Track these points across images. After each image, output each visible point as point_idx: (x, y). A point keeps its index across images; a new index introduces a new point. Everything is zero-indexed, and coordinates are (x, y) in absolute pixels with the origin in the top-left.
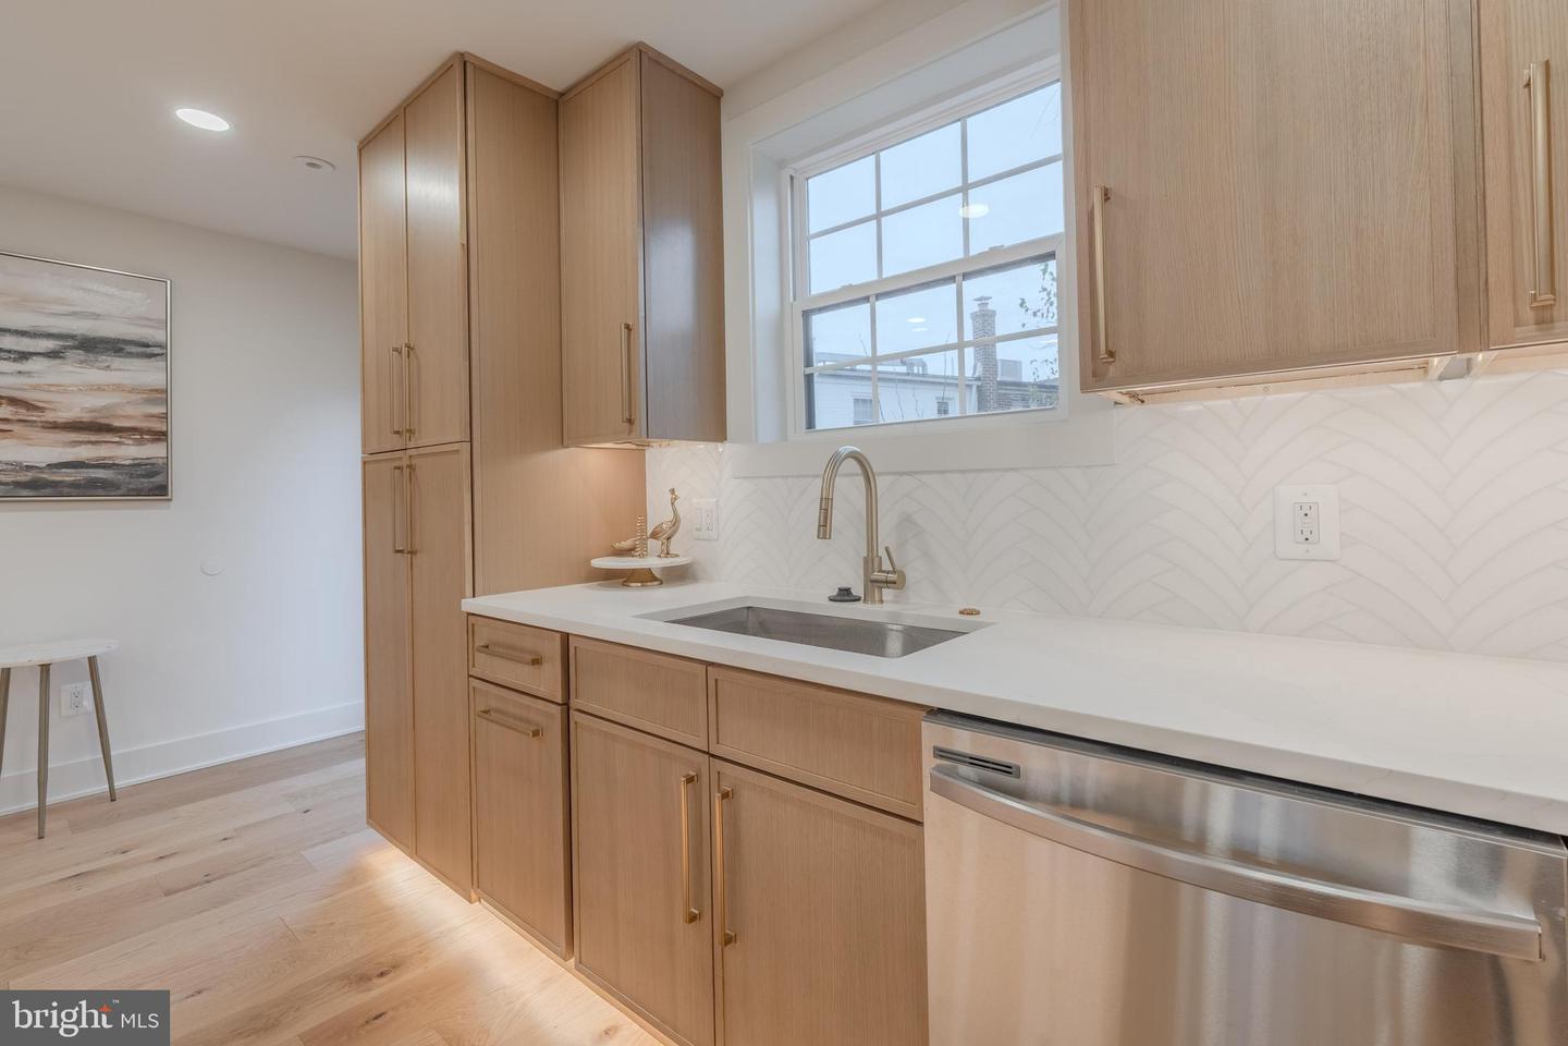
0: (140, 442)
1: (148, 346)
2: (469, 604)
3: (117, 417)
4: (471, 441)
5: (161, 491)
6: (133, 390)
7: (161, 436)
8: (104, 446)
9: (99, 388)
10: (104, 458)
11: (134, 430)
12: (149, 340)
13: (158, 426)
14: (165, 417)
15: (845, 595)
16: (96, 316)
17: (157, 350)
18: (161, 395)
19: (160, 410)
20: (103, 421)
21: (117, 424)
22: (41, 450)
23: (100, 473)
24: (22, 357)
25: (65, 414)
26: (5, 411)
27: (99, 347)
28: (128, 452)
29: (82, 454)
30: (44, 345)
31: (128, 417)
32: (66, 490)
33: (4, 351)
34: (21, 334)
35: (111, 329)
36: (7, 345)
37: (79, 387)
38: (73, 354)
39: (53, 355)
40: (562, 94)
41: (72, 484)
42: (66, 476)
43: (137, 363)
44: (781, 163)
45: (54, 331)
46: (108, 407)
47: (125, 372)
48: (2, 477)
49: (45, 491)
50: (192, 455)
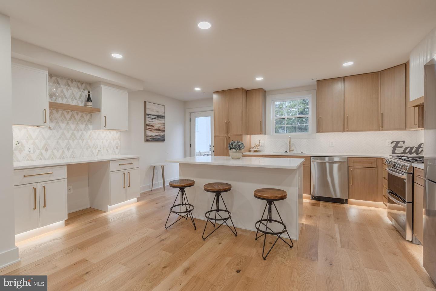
0: (162, 132)
1: (163, 116)
4: (243, 134)
5: (164, 140)
6: (162, 124)
7: (164, 131)
8: (159, 133)
9: (159, 123)
10: (159, 135)
11: (162, 130)
13: (164, 129)
14: (164, 128)
15: (286, 152)
16: (158, 112)
17: (164, 117)
18: (164, 124)
19: (164, 127)
21: (160, 129)
22: (154, 134)
23: (159, 137)
24: (153, 119)
25: (156, 128)
26: (151, 127)
27: (159, 117)
28: (161, 134)
29: (157, 134)
30: (154, 117)
31: (161, 128)
32: (156, 140)
33: (151, 118)
34: (152, 115)
35: (160, 114)
36: (151, 117)
37: (157, 123)
38: (157, 118)
39: (155, 118)
40: (248, 90)
41: (157, 139)
42: (156, 138)
43: (162, 119)
44: (272, 101)
45: (155, 115)
46: (160, 126)
47: (161, 121)
48: (150, 138)
49: (155, 140)
50: (167, 134)
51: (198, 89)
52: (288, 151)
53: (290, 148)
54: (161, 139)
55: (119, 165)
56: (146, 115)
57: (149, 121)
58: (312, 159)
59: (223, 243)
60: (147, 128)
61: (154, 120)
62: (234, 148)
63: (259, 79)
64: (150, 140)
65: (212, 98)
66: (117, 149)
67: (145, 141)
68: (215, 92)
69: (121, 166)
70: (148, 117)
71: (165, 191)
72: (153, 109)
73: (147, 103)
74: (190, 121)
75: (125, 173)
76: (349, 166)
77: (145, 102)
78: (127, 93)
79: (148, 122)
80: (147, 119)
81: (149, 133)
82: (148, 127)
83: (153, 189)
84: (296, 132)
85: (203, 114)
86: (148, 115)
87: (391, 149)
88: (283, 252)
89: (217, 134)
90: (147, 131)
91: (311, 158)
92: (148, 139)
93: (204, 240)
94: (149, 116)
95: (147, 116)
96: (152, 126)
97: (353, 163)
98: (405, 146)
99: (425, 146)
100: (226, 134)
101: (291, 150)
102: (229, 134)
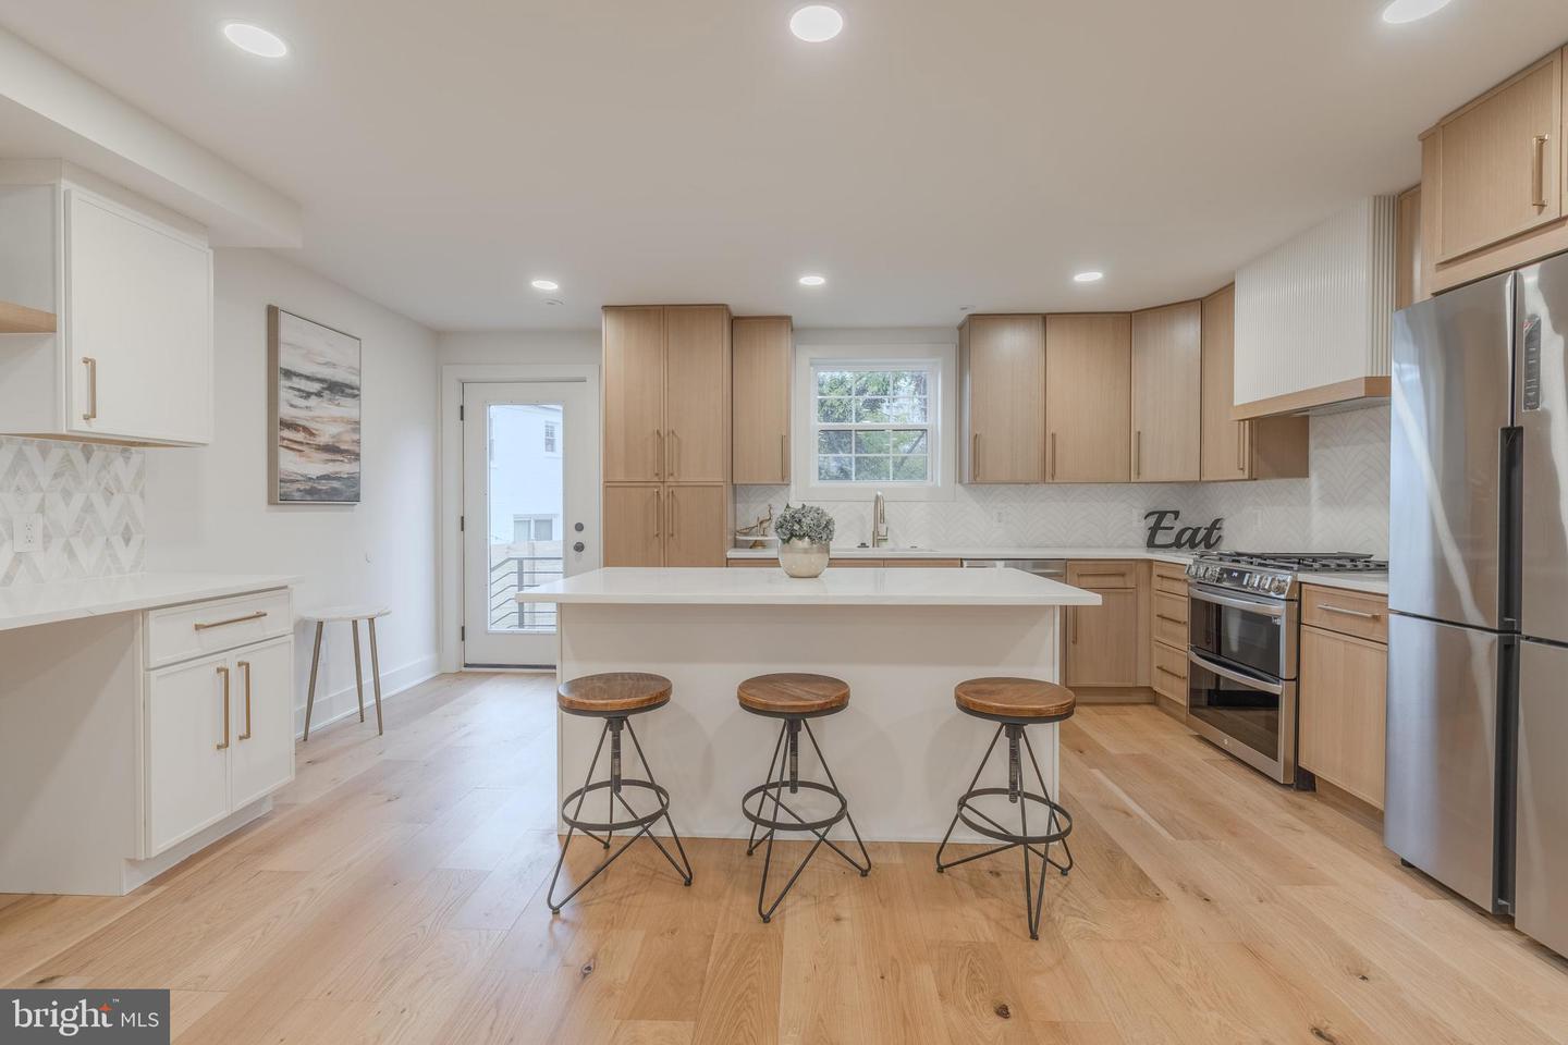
0: (350, 461)
1: (352, 388)
3: (341, 441)
5: (356, 498)
6: (349, 422)
7: (357, 456)
8: (338, 463)
9: (334, 420)
10: (337, 473)
11: (347, 451)
12: (353, 384)
13: (356, 449)
14: (358, 442)
16: (334, 366)
17: (356, 392)
18: (356, 426)
19: (356, 437)
20: (337, 445)
21: (343, 447)
22: (314, 467)
23: (336, 484)
24: (308, 395)
25: (323, 440)
26: (300, 436)
27: (336, 388)
28: (345, 468)
29: (330, 469)
30: (316, 387)
31: (346, 442)
32: (323, 496)
33: (299, 390)
34: (308, 378)
35: (340, 376)
36: (303, 388)
37: (326, 416)
38: (326, 394)
39: (319, 394)
40: (735, 318)
41: (326, 492)
42: (324, 486)
43: (349, 401)
44: (814, 363)
45: (319, 376)
46: (339, 434)
47: (345, 408)
48: (298, 486)
49: (316, 497)
50: (367, 469)
51: (546, 285)
52: (869, 543)
53: (876, 533)
54: (340, 493)
55: (198, 627)
56: (276, 373)
57: (292, 406)
59: (845, 914)
60: (284, 439)
61: (313, 401)
62: (801, 537)
63: (812, 281)
64: (297, 495)
65: (595, 334)
66: (127, 541)
67: (271, 502)
68: (607, 308)
69: (205, 634)
70: (289, 384)
71: (381, 734)
72: (306, 350)
73: (284, 319)
74: (462, 419)
75: (227, 671)
77: (273, 313)
78: (211, 252)
79: (285, 412)
80: (284, 395)
81: (290, 463)
82: (287, 433)
83: (311, 729)
84: (888, 477)
85: (530, 392)
86: (289, 374)
87: (1144, 535)
88: (1059, 896)
89: (620, 476)
90: (283, 452)
91: (965, 563)
92: (283, 493)
93: (766, 919)
94: (295, 379)
95: (283, 382)
96: (306, 429)
98: (1178, 526)
99: (1225, 525)
100: (656, 479)
101: (878, 540)
102: (671, 479)
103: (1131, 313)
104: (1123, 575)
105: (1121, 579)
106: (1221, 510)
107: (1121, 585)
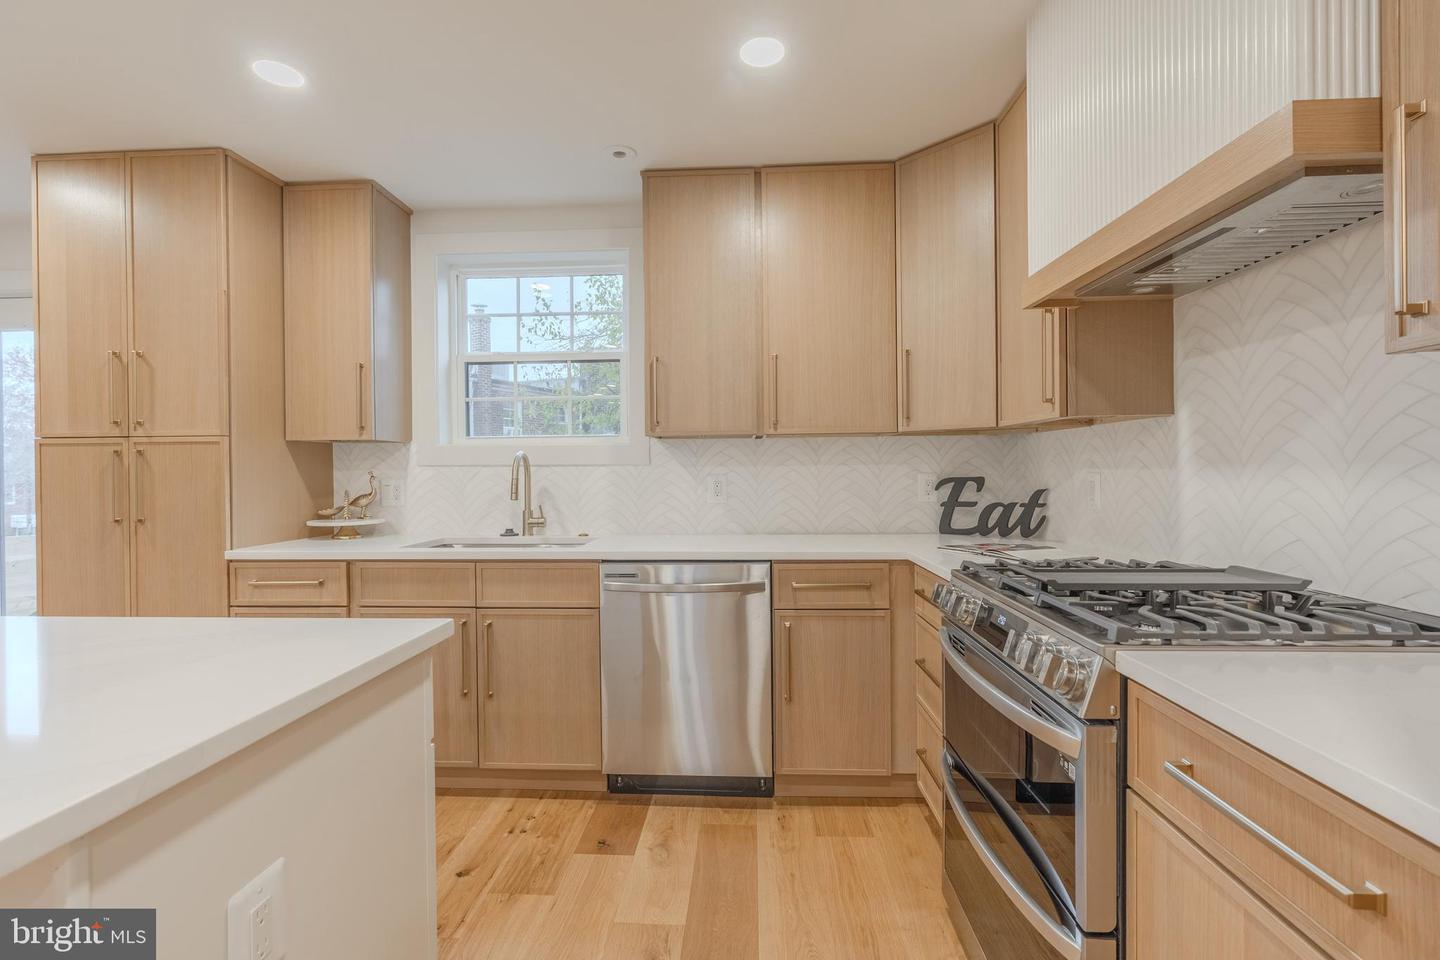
2: (229, 555)
4: (230, 436)
15: (510, 532)
40: (287, 184)
44: (451, 266)
53: (528, 512)
58: (608, 576)
63: (278, 74)
76: (775, 606)
84: (563, 430)
87: (938, 513)
89: (63, 428)
91: (604, 569)
97: (796, 589)
98: (985, 499)
99: (1052, 499)
100: (116, 432)
101: (533, 523)
102: (140, 431)
103: (893, 162)
104: (868, 588)
105: (864, 594)
106: (1045, 475)
107: (867, 604)
